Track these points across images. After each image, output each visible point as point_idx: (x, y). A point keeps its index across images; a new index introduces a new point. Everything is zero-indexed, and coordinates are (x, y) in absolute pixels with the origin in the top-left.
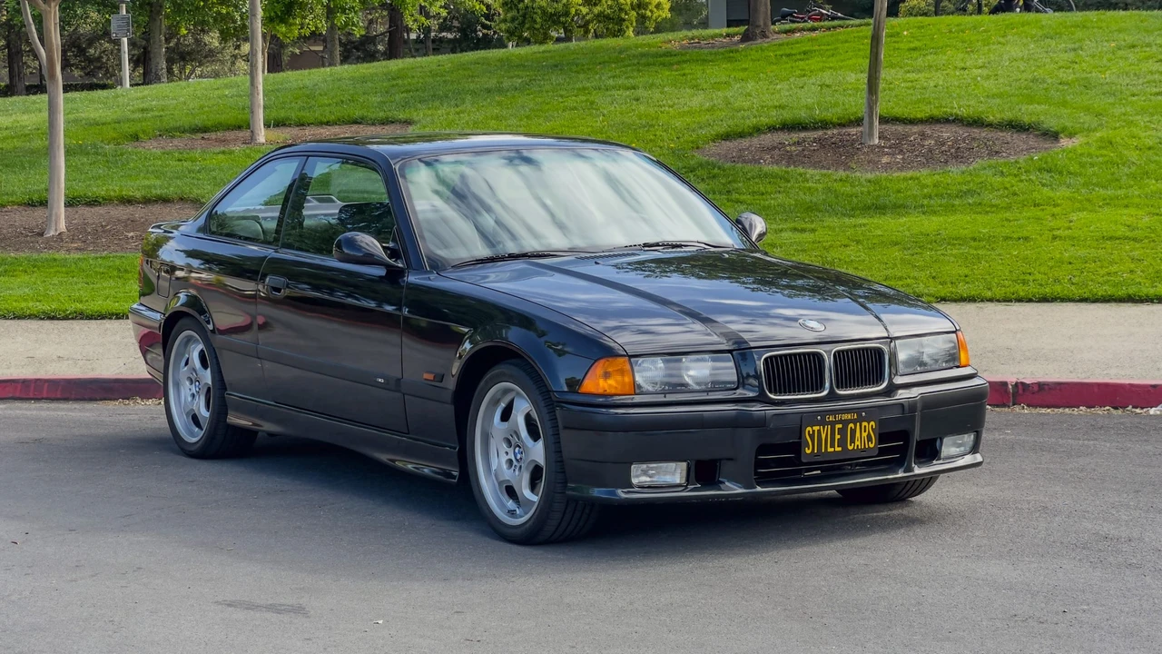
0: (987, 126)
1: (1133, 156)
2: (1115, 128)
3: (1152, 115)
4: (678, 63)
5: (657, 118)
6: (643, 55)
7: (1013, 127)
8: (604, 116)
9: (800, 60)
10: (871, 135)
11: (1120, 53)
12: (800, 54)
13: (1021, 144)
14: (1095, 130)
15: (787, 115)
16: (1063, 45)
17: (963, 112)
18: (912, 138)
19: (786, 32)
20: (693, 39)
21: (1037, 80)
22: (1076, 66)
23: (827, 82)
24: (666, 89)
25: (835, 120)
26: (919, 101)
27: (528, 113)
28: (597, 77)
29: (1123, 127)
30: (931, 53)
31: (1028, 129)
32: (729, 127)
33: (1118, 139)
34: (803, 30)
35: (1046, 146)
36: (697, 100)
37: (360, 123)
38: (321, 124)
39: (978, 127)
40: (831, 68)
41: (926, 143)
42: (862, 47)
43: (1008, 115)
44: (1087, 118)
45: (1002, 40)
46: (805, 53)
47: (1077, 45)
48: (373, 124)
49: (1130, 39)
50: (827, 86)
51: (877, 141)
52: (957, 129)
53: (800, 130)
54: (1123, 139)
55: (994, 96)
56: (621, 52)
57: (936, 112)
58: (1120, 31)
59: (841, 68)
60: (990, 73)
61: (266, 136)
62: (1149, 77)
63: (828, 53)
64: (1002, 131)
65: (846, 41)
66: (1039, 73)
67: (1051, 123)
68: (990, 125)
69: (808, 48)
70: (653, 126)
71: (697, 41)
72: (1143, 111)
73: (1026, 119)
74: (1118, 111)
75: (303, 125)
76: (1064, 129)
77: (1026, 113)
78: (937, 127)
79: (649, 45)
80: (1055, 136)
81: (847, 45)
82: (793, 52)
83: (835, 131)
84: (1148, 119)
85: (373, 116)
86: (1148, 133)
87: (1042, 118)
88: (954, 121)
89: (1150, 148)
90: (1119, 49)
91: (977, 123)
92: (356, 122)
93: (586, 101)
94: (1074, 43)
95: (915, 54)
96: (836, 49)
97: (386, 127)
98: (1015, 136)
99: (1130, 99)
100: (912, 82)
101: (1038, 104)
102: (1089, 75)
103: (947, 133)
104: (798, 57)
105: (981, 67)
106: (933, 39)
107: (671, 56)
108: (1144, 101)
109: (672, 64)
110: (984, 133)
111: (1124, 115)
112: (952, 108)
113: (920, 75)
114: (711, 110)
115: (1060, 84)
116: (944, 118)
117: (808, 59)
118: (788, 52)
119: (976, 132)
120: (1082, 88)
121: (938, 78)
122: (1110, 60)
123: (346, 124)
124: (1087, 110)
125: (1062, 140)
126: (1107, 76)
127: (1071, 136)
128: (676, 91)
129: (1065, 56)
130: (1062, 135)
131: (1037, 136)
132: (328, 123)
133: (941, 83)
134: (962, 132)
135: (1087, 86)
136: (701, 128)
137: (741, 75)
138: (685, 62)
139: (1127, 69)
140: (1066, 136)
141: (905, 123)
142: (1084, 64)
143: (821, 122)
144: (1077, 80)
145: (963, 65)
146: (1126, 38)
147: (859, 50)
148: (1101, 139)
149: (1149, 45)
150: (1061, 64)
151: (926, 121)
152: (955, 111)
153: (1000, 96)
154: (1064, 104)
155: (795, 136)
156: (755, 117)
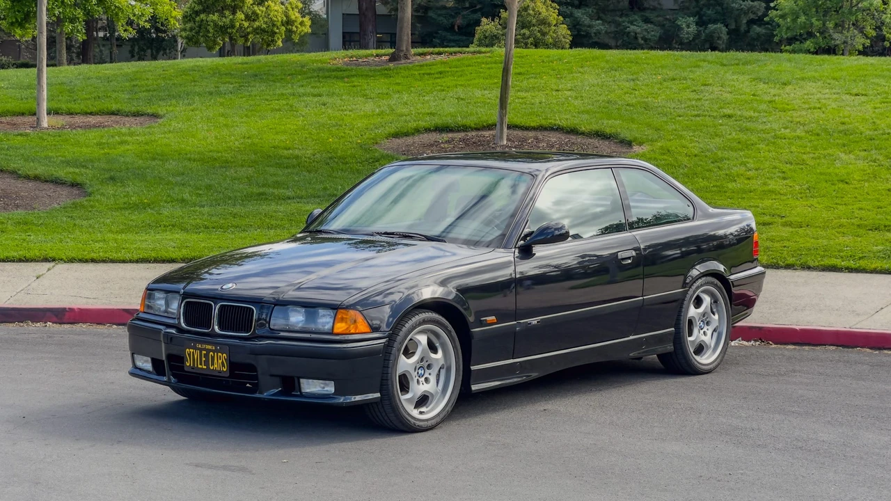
0: (580, 134)
1: (685, 160)
2: (670, 140)
3: (694, 131)
4: (348, 77)
5: (343, 120)
6: (320, 69)
7: (599, 136)
8: (303, 116)
9: (438, 78)
10: (501, 138)
11: (665, 84)
12: (437, 73)
13: (606, 148)
14: (656, 141)
15: (437, 121)
16: (625, 76)
17: (564, 123)
18: (530, 141)
19: (420, 55)
20: (351, 57)
21: (611, 102)
22: (637, 92)
23: (462, 97)
24: (344, 97)
25: (473, 125)
26: (531, 114)
27: (246, 113)
28: (290, 85)
29: (676, 139)
30: (532, 77)
31: (609, 138)
32: (397, 128)
33: (673, 148)
34: (432, 53)
35: (624, 151)
36: (369, 107)
37: (117, 114)
38: (86, 114)
39: (574, 135)
40: (461, 85)
41: (541, 145)
42: (481, 70)
43: (595, 127)
44: (650, 132)
45: (581, 70)
46: (441, 73)
47: (634, 77)
48: (127, 116)
49: (671, 74)
50: (462, 99)
51: (505, 142)
52: (560, 135)
53: (447, 132)
54: (676, 148)
55: (583, 112)
56: (303, 67)
57: (544, 123)
58: (662, 67)
59: (469, 85)
60: (577, 95)
61: (48, 122)
62: (689, 103)
63: (458, 74)
64: (591, 138)
65: (470, 66)
66: (612, 97)
67: (626, 135)
68: (583, 134)
69: (443, 69)
70: (341, 126)
71: (354, 59)
72: (688, 128)
73: (608, 131)
74: (671, 127)
75: (72, 114)
76: (635, 139)
77: (608, 126)
78: (546, 133)
79: (320, 61)
80: (628, 144)
81: (470, 68)
82: (432, 72)
83: (474, 133)
84: (692, 134)
85: (127, 110)
86: (693, 144)
87: (619, 130)
88: (557, 129)
89: (695, 156)
90: (665, 81)
91: (573, 131)
92: (113, 113)
93: (287, 104)
94: (632, 75)
95: (521, 78)
96: (463, 71)
97: (138, 118)
98: (601, 142)
99: (678, 118)
100: (522, 98)
101: (615, 119)
102: (646, 100)
103: (553, 137)
104: (437, 76)
105: (570, 90)
106: (531, 67)
107: (341, 71)
108: (687, 121)
109: (343, 78)
110: (579, 139)
111: (675, 130)
112: (555, 120)
113: (527, 94)
114: (381, 114)
115: (628, 105)
116: (550, 127)
117: (443, 77)
118: (428, 71)
119: (573, 138)
120: (643, 109)
121: (540, 97)
122: (660, 89)
123: (106, 114)
124: (649, 126)
125: (634, 147)
126: (659, 101)
127: (640, 144)
128: (351, 99)
129: (627, 84)
130: (633, 143)
131: (616, 143)
132: (91, 114)
133: (544, 100)
134: (564, 138)
135: (647, 107)
136: (376, 128)
137: (397, 88)
138: (353, 76)
139: (672, 96)
140: (637, 144)
141: (522, 129)
142: (641, 91)
143: (463, 126)
144: (639, 102)
145: (557, 88)
146: (668, 73)
147: (480, 72)
148: (662, 148)
149: (685, 79)
150: (625, 90)
151: (537, 129)
152: (557, 122)
153: (588, 112)
154: (633, 121)
155: (446, 136)
156: (415, 121)
